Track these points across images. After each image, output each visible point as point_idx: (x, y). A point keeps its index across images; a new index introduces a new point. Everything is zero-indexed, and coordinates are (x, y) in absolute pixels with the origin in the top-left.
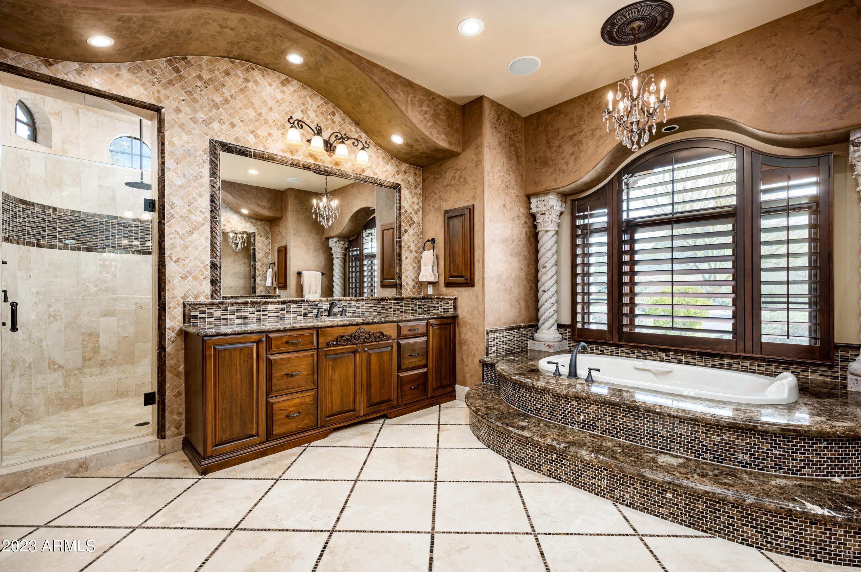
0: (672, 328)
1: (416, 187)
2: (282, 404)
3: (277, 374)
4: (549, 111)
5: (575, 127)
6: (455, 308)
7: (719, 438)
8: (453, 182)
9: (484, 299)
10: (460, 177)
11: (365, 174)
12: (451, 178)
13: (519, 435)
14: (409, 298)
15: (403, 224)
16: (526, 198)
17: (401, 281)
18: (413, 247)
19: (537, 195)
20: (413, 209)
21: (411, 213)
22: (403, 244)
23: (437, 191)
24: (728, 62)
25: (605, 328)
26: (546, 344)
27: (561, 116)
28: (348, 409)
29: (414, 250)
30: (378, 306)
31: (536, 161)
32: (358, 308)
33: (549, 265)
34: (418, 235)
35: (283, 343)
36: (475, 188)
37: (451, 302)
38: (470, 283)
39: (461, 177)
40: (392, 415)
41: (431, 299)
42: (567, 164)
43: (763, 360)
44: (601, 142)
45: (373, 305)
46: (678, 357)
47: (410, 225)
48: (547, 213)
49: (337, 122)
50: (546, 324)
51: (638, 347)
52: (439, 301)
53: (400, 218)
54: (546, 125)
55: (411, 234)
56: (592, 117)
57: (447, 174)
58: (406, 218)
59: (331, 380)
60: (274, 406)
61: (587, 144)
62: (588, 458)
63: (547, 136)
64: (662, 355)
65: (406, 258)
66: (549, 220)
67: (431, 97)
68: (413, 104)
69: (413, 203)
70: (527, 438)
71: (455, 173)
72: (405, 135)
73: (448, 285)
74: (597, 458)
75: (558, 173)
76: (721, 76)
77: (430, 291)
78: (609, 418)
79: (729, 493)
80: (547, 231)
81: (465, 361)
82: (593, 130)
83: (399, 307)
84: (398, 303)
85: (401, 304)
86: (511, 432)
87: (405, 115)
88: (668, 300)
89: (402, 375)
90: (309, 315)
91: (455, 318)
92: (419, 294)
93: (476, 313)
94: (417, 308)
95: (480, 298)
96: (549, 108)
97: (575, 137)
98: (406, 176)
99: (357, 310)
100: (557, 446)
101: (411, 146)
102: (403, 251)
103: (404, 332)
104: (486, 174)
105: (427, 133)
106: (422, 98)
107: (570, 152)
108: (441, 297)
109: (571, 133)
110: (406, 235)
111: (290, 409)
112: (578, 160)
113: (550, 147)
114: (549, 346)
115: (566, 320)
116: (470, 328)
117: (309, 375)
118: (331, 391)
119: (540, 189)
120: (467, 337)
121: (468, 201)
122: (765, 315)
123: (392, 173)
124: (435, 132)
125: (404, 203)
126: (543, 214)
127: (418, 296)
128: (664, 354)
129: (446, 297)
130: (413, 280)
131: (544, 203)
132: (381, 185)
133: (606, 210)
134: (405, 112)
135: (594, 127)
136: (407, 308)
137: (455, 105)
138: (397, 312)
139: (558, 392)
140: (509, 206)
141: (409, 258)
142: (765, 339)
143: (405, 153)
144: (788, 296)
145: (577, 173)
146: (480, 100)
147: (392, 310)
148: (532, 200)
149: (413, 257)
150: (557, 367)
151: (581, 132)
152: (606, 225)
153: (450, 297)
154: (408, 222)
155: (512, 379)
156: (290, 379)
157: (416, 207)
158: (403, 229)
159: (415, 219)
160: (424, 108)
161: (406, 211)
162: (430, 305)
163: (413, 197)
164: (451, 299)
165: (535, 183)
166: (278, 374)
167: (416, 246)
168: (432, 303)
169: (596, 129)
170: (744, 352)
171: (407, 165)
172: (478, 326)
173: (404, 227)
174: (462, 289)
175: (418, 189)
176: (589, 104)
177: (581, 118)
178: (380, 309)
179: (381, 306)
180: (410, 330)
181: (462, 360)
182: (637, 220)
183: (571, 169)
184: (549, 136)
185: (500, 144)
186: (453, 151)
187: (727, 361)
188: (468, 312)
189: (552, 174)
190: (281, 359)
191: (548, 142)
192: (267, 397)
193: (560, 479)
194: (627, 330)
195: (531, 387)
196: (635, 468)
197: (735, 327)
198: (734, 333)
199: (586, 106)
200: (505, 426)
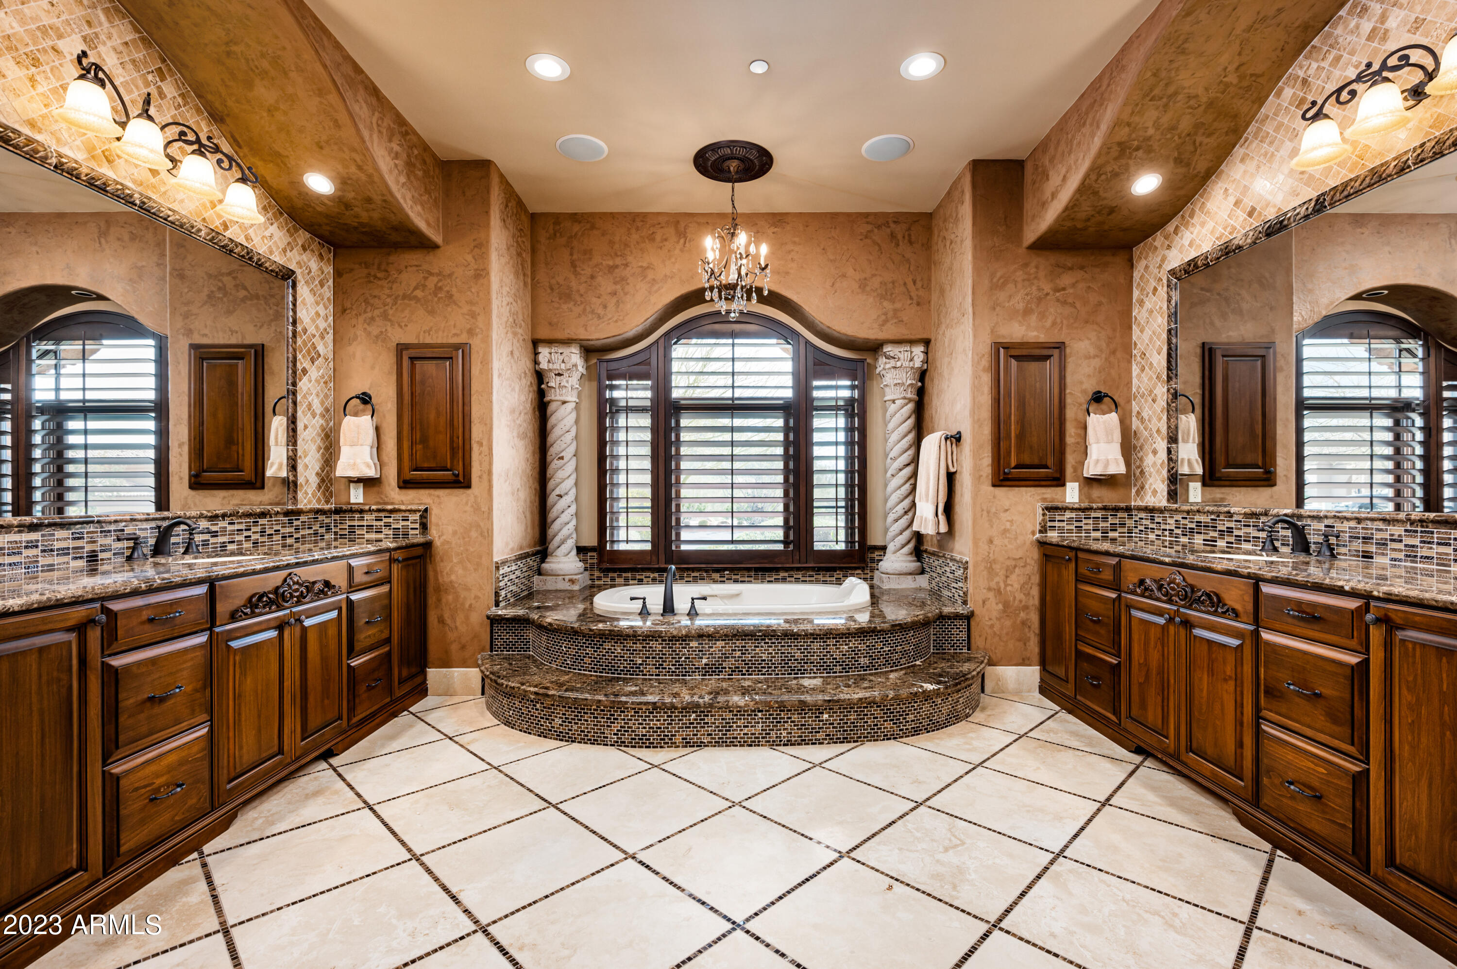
0: (732, 542)
1: (322, 284)
2: (140, 774)
3: (129, 700)
4: (575, 217)
5: (616, 255)
6: (424, 527)
8: (419, 293)
9: (490, 509)
10: (438, 289)
11: (228, 234)
12: (414, 284)
13: (641, 703)
14: (311, 511)
15: (299, 357)
16: (530, 345)
17: (295, 476)
18: (318, 408)
19: (550, 342)
20: (317, 327)
21: (314, 336)
22: (299, 398)
23: (376, 301)
24: (797, 239)
25: (648, 547)
26: (567, 578)
27: (595, 232)
28: (270, 752)
29: (318, 412)
30: (254, 529)
31: (552, 289)
32: (215, 534)
33: (568, 453)
34: (325, 383)
35: (143, 623)
36: (473, 315)
37: (417, 517)
38: (462, 482)
39: (441, 288)
40: (340, 746)
41: (361, 511)
42: (605, 307)
43: (813, 569)
44: (655, 288)
45: (243, 527)
46: (734, 577)
47: (313, 361)
48: (566, 374)
49: (169, 96)
50: (563, 547)
51: (688, 569)
52: (382, 514)
53: (295, 343)
54: (571, 237)
55: (313, 379)
56: (641, 250)
57: (404, 276)
58: (304, 342)
59: (240, 696)
60: (123, 782)
61: (634, 286)
62: (742, 703)
63: (571, 254)
64: (716, 576)
65: (306, 427)
66: (569, 385)
67: (403, 129)
68: (380, 132)
69: (318, 314)
70: (655, 703)
71: (426, 278)
72: (343, 182)
73: (405, 484)
74: (753, 700)
75: (590, 316)
76: (790, 252)
77: (357, 496)
78: (738, 654)
79: (876, 693)
80: (564, 402)
81: (449, 621)
82: (644, 269)
83: (292, 530)
84: (291, 522)
85: (296, 523)
86: (626, 703)
87: (367, 149)
88: (727, 506)
89: (354, 663)
90: (101, 556)
91: (428, 546)
92: (327, 502)
93: (474, 534)
94: (323, 530)
95: (484, 508)
96: (576, 214)
97: (617, 271)
98: (305, 257)
99: (212, 540)
100: (701, 701)
101: (348, 206)
102: (299, 414)
103: (359, 578)
104: (494, 295)
105: (399, 196)
106: (392, 125)
107: (609, 290)
108: (389, 507)
109: (611, 263)
110: (305, 379)
111: (159, 781)
113: (576, 274)
114: (572, 581)
115: (590, 540)
116: (461, 562)
117: (196, 690)
118: (240, 720)
119: (559, 335)
120: (453, 577)
121: (455, 335)
122: (817, 520)
123: (281, 246)
124: (409, 196)
125: (302, 314)
126: (559, 375)
127: (327, 507)
128: (718, 575)
129: (403, 507)
130: (317, 474)
131: (561, 358)
132: (259, 265)
133: (649, 383)
134: (368, 144)
135: (645, 265)
136: (307, 532)
137: (434, 156)
138: (289, 541)
139: (675, 633)
140: (517, 354)
141: (309, 429)
142: (818, 546)
143: (320, 213)
145: (620, 323)
146: (484, 166)
147: (279, 537)
148: (540, 349)
149: (318, 426)
150: (644, 603)
151: (626, 265)
152: (648, 403)
153: (414, 507)
154: (309, 352)
155: (591, 630)
156: (157, 710)
157: (322, 325)
158: (299, 366)
159: (321, 348)
160: (396, 148)
161: (305, 331)
162: (356, 523)
163: (318, 303)
164: (415, 511)
165: (550, 324)
166: (131, 701)
167: (322, 403)
168: (362, 519)
169: (648, 267)
170: (800, 563)
171: (308, 235)
172: (480, 557)
173: (303, 362)
174: (441, 492)
175: (325, 287)
176: (637, 229)
177: (626, 245)
178: (257, 536)
179: (258, 529)
180: (367, 573)
181: (441, 621)
182: (683, 402)
183: (610, 316)
184: (575, 257)
185: (508, 249)
186: (429, 239)
187: (783, 574)
188: (455, 533)
189: (579, 316)
190: (139, 664)
191: (573, 265)
192: (104, 764)
193: (701, 745)
194: (674, 548)
195: (628, 636)
196: (795, 698)
197: (786, 535)
198: (786, 542)
199: (633, 231)
200: (612, 698)
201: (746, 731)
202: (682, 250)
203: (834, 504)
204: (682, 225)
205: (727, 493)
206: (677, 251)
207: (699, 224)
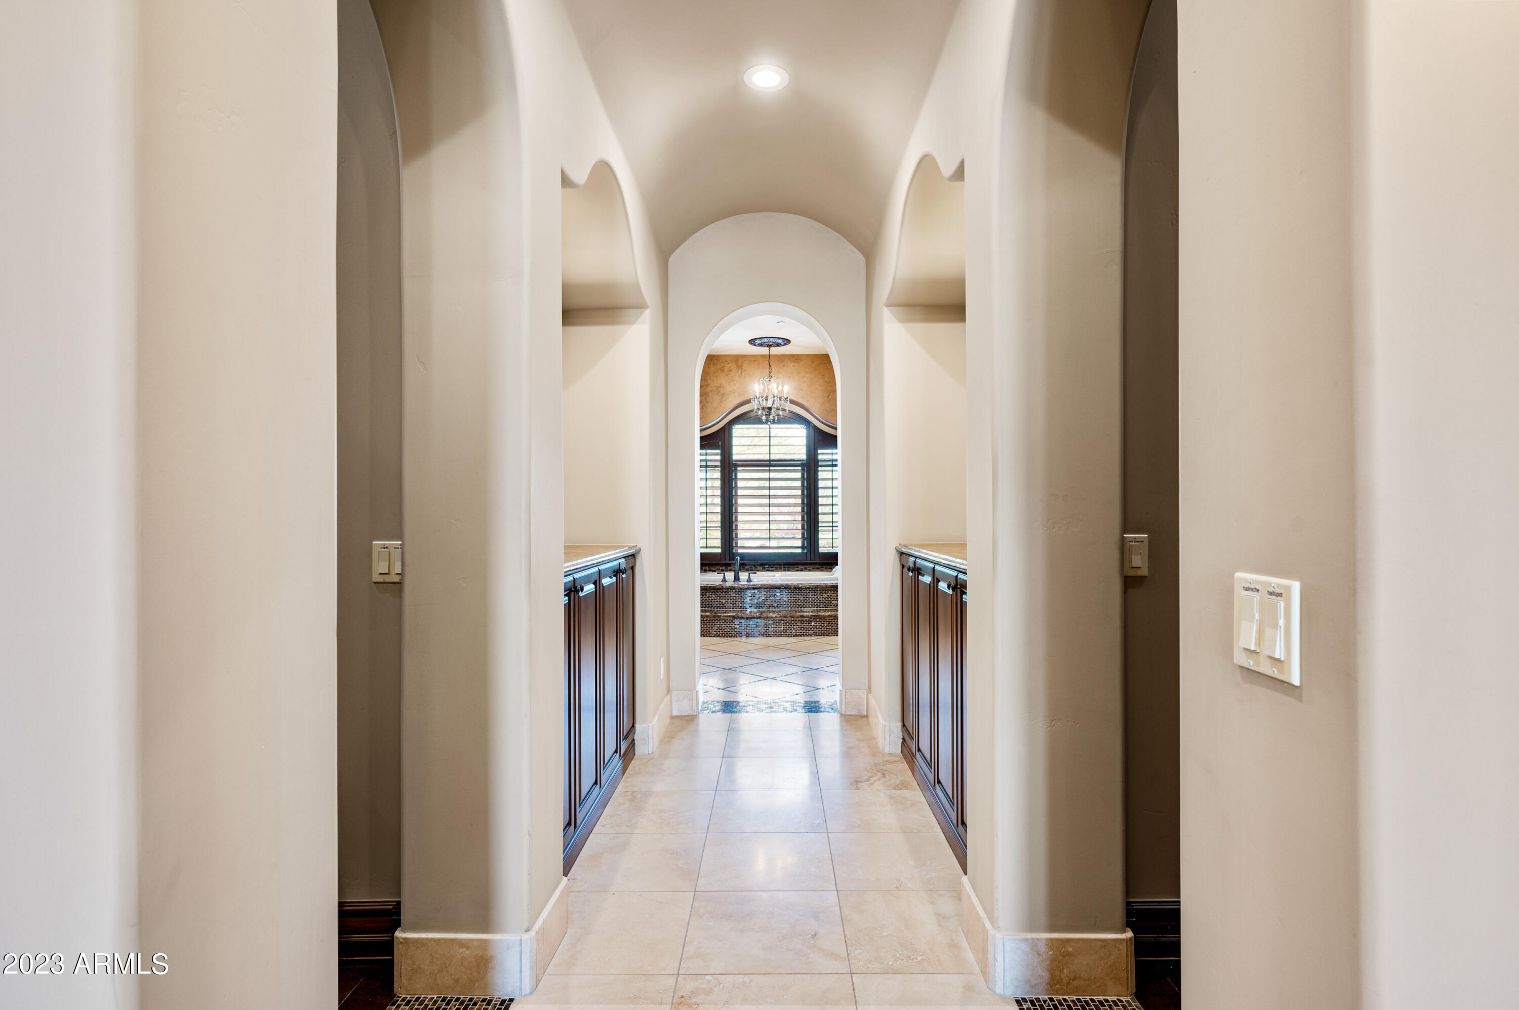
7: (826, 595)
13: (727, 616)
25: (719, 551)
43: (819, 564)
56: (716, 376)
61: (712, 398)
76: (803, 377)
78: (773, 597)
82: (718, 387)
86: (721, 616)
88: (767, 526)
112: (705, 409)
122: (821, 535)
133: (719, 451)
135: (719, 385)
139: (741, 587)
142: (821, 550)
144: (832, 522)
145: (704, 419)
152: (718, 463)
169: (720, 387)
170: (811, 560)
176: (714, 365)
182: (739, 462)
187: (801, 567)
194: (734, 551)
195: (719, 589)
196: (798, 614)
197: (803, 543)
198: (803, 547)
199: (711, 366)
200: (714, 614)
201: (776, 629)
202: (740, 377)
203: (831, 524)
204: (740, 362)
205: (766, 518)
206: (737, 377)
207: (750, 361)
